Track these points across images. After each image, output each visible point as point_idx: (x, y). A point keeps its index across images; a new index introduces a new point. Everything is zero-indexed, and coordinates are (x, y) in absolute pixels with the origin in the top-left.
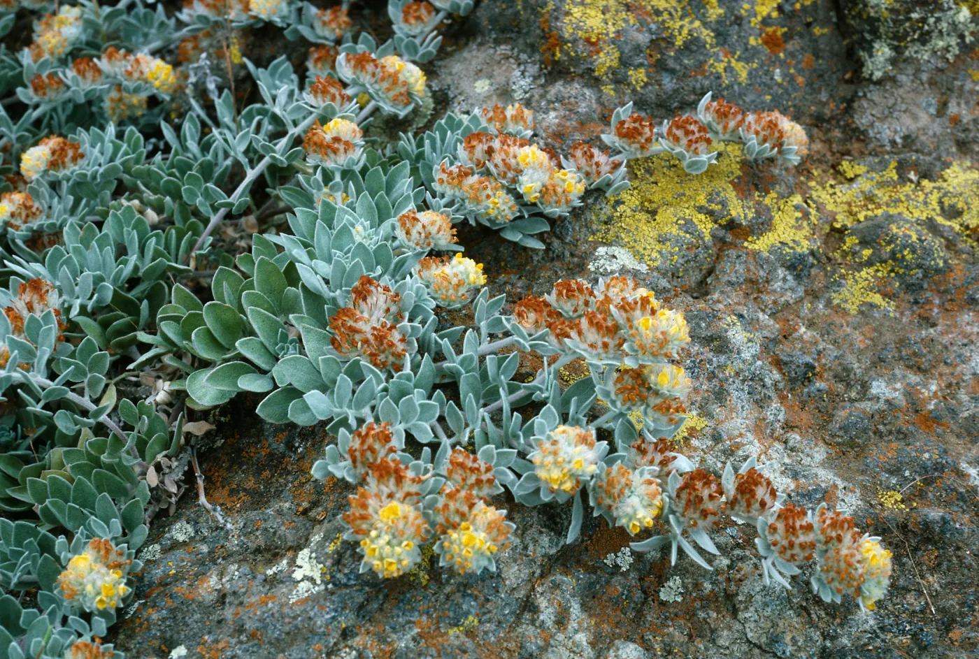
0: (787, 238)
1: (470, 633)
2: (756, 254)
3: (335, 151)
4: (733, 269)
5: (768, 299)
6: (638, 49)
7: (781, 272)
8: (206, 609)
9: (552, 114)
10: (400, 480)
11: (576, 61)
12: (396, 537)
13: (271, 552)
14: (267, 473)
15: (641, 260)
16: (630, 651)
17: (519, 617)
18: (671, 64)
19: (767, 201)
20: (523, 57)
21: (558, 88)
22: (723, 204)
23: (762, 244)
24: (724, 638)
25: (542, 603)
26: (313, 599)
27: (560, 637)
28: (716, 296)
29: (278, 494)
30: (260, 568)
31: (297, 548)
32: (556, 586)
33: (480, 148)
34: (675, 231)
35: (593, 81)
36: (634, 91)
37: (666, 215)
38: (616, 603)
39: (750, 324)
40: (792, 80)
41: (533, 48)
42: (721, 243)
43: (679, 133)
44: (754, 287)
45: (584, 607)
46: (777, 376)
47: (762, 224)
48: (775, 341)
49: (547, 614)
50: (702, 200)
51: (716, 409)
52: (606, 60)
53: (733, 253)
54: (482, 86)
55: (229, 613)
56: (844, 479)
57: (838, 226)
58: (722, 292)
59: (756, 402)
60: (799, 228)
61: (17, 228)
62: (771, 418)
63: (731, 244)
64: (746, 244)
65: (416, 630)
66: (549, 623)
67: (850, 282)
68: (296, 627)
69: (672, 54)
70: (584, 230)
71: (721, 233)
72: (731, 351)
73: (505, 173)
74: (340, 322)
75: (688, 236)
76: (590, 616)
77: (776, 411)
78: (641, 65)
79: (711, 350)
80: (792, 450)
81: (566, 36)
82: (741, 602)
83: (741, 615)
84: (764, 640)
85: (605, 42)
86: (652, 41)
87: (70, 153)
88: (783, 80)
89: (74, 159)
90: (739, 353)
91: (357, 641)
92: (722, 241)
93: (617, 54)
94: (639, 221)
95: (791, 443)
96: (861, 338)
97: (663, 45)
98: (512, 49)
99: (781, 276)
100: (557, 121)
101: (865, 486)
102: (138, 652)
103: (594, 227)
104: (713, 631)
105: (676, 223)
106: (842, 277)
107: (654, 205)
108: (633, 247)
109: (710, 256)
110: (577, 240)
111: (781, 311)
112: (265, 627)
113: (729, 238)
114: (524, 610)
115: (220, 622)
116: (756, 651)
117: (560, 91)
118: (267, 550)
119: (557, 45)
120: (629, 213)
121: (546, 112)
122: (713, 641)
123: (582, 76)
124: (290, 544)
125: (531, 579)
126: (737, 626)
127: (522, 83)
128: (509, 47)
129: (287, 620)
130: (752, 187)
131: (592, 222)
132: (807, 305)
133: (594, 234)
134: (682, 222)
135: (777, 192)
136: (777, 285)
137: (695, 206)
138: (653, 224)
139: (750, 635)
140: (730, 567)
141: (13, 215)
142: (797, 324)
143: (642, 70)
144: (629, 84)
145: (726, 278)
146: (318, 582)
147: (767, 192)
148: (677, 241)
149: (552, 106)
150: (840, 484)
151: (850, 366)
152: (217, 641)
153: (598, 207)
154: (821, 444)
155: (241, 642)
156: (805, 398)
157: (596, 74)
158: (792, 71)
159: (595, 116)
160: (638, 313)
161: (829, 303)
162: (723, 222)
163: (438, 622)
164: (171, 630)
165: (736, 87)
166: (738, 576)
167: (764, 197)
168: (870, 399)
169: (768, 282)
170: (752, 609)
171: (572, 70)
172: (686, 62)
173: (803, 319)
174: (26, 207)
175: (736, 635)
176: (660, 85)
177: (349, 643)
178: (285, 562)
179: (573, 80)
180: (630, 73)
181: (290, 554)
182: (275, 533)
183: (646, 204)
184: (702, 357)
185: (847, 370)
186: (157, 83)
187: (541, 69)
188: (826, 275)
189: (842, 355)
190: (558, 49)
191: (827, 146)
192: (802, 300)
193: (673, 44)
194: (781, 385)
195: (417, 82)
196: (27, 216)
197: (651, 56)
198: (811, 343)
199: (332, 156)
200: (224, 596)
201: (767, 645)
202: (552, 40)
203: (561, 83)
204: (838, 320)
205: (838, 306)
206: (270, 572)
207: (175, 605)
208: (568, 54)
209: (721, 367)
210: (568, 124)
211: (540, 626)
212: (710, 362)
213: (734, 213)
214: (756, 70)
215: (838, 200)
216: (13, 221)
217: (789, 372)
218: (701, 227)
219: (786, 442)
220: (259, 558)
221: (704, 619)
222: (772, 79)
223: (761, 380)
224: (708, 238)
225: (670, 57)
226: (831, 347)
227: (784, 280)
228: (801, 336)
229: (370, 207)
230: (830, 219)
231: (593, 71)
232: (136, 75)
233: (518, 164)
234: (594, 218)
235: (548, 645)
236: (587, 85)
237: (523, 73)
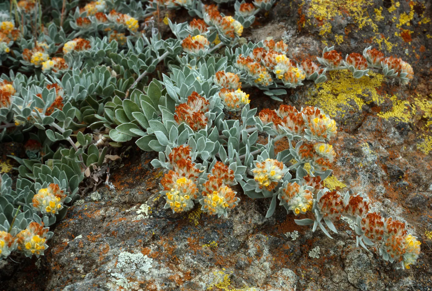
0: (398, 115)
1: (212, 248)
2: (382, 120)
3: (195, 47)
4: (370, 124)
5: (386, 141)
6: (341, 26)
7: (393, 129)
8: (95, 222)
9: (297, 49)
10: (189, 168)
11: (311, 27)
12: (183, 191)
13: (130, 204)
14: (138, 177)
16: (288, 272)
17: (238, 250)
18: (355, 35)
19: (392, 99)
20: (289, 27)
22: (370, 94)
23: (386, 116)
24: (337, 278)
25: (251, 245)
26: (142, 221)
27: (257, 262)
28: (360, 135)
29: (140, 184)
30: (124, 209)
31: (143, 202)
32: (259, 238)
33: (260, 54)
34: (345, 103)
35: (319, 38)
36: (337, 45)
37: (342, 96)
38: (287, 252)
40: (414, 55)
41: (294, 23)
42: (366, 113)
43: (352, 59)
44: (379, 134)
45: (270, 251)
46: (384, 173)
47: (387, 107)
48: (386, 159)
49: (252, 251)
50: (360, 92)
51: (351, 181)
52: (325, 28)
53: (371, 117)
55: (105, 225)
56: (408, 222)
57: (425, 117)
58: (363, 134)
59: (372, 183)
60: (406, 113)
61: (56, 71)
62: (378, 191)
63: (371, 113)
64: (378, 114)
65: (187, 242)
66: (252, 255)
67: (427, 140)
68: (132, 231)
69: (357, 31)
70: (303, 99)
71: (367, 108)
72: (362, 156)
73: (269, 64)
74: (179, 109)
75: (351, 106)
76: (273, 256)
77: (380, 188)
78: (341, 34)
79: (353, 155)
80: (386, 206)
81: (309, 16)
82: (347, 263)
83: (346, 269)
84: (356, 282)
85: (326, 21)
86: (348, 24)
87: (85, 44)
88: (409, 54)
89: (86, 47)
90: (366, 158)
91: (160, 242)
92: (367, 111)
93: (331, 27)
94: (329, 97)
95: (386, 203)
96: (428, 165)
97: (353, 27)
98: (285, 24)
99: (393, 131)
100: (299, 52)
101: (419, 227)
102: (61, 236)
103: (308, 98)
104: (332, 275)
105: (346, 100)
106: (423, 137)
107: (337, 92)
108: (325, 108)
109: (361, 117)
110: (300, 103)
111: (392, 147)
112: (118, 230)
113: (371, 110)
114: (242, 247)
115: (100, 227)
116: (352, 287)
117: (302, 40)
118: (129, 203)
119: (304, 20)
120: (325, 93)
121: (295, 47)
122: (331, 279)
123: (313, 35)
124: (139, 201)
125: (247, 233)
126: (344, 274)
127: (287, 37)
128: (284, 23)
129: (128, 227)
130: (385, 92)
131: (307, 95)
132: (404, 147)
133: (307, 101)
134: (349, 100)
135: (397, 96)
136: (391, 135)
137: (356, 94)
138: (336, 99)
139: (349, 279)
140: (344, 246)
141: (55, 66)
142: (398, 155)
143: (342, 36)
144: (335, 41)
145: (366, 127)
146: (147, 214)
147: (392, 95)
148: (345, 108)
149: (297, 45)
150: (407, 224)
151: (421, 176)
152: (96, 234)
153: (311, 89)
154: (400, 206)
155: (107, 236)
156: (397, 187)
157: (320, 34)
158: (414, 51)
159: (317, 53)
160: (314, 116)
161: (415, 148)
162: (369, 103)
163: (198, 241)
164: (78, 229)
165: (385, 52)
166: (347, 250)
167: (390, 97)
168: (428, 192)
169: (386, 133)
170: (352, 266)
171: (309, 31)
172: (363, 35)
173: (401, 153)
174: (61, 63)
175: (343, 278)
176: (349, 44)
177: (155, 242)
178: (135, 207)
179: (309, 36)
180: (336, 36)
181: (138, 205)
182: (133, 196)
183: (334, 91)
184: (348, 157)
185: (420, 178)
186: (130, 26)
187: (296, 32)
188: (415, 136)
189: (418, 171)
190: (304, 22)
191: (427, 86)
192: (402, 144)
193: (358, 27)
194: (385, 178)
195: (239, 29)
196: (61, 67)
197: (347, 31)
198: (404, 164)
199: (193, 49)
200: (105, 218)
201: (357, 284)
202: (302, 18)
203: (303, 37)
204: (418, 156)
205: (419, 150)
206: (127, 211)
207: (82, 218)
208: (308, 24)
209: (356, 163)
210: (304, 54)
211: (248, 255)
212: (352, 160)
213: (374, 99)
214: (396, 47)
215: (427, 106)
216: (55, 69)
217: (390, 173)
218: (358, 103)
219: (383, 202)
220: (125, 206)
221: (329, 268)
222: (404, 53)
223: (376, 173)
224: (360, 109)
225: (356, 32)
226: (413, 167)
227: (394, 133)
228: (399, 160)
229: (206, 70)
230: (421, 113)
231: (319, 33)
232: (121, 21)
233: (275, 61)
234: (309, 94)
235: (250, 264)
236: (315, 39)
237: (288, 33)
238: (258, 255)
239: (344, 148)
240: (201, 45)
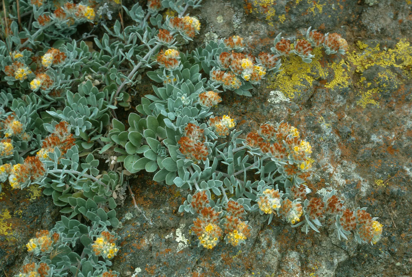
0: (340, 81)
1: (240, 256)
2: (329, 90)
3: (171, 64)
4: (321, 97)
5: (334, 106)
6: (282, 7)
7: (338, 96)
8: (146, 253)
9: (250, 37)
11: (259, 15)
13: (166, 229)
14: (157, 192)
15: (287, 97)
16: (294, 255)
17: (254, 245)
18: (295, 11)
19: (332, 66)
20: (236, 8)
21: (251, 25)
22: (317, 72)
23: (330, 86)
24: (324, 244)
25: (262, 240)
26: (184, 251)
27: (269, 251)
28: (315, 108)
29: (163, 202)
30: (163, 235)
31: (176, 228)
32: (267, 233)
33: (226, 59)
34: (299, 84)
35: (265, 21)
36: (281, 24)
37: (295, 77)
38: (287, 235)
39: (327, 118)
40: (339, 7)
41: (240, 6)
42: (316, 87)
43: (301, 48)
44: (329, 103)
45: (276, 239)
46: (338, 137)
47: (331, 76)
48: (336, 123)
49: (264, 243)
50: (309, 70)
51: (317, 155)
53: (320, 90)
54: (220, 20)
55: (154, 254)
56: (363, 177)
57: (358, 71)
58: (317, 106)
59: (331, 149)
60: (344, 76)
61: (45, 89)
62: (336, 155)
63: (320, 86)
64: (325, 86)
65: (222, 258)
66: (265, 246)
67: (363, 96)
68: (180, 262)
69: (295, 7)
70: (265, 84)
71: (316, 83)
72: (322, 133)
73: (237, 71)
74: (183, 143)
75: (304, 85)
76: (278, 242)
77: (338, 152)
78: (283, 13)
79: (315, 132)
80: (344, 166)
81: (255, 5)
82: (330, 231)
83: (330, 236)
84: (338, 243)
85: (270, 7)
86: (287, 3)
87: (61, 57)
88: (335, 8)
89: (63, 59)
90: (325, 133)
91: (201, 264)
92: (317, 86)
93: (274, 11)
94: (286, 80)
95: (344, 164)
96: (367, 118)
97: (291, 4)
98: (231, 4)
99: (338, 97)
100: (252, 40)
101: (370, 179)
102: (123, 269)
103: (269, 83)
104: (320, 241)
105: (300, 81)
106: (360, 94)
107: (291, 73)
108: (284, 91)
109: (312, 91)
110: (262, 88)
111: (338, 110)
112: (169, 261)
113: (319, 84)
114: (256, 242)
115: (151, 258)
116: (335, 247)
117: (253, 27)
118: (164, 228)
119: (250, 8)
120: (282, 77)
121: (248, 36)
122: (320, 245)
123: (261, 20)
124: (172, 226)
125: (258, 233)
126: (329, 239)
127: (237, 21)
128: (230, 3)
129: (177, 259)
130: (327, 61)
131: (268, 81)
132: (347, 106)
133: (269, 86)
134: (302, 80)
135: (336, 63)
136: (337, 101)
137: (306, 73)
138: (291, 81)
139: (333, 242)
140: (326, 219)
141: (42, 84)
142: (344, 114)
143: (284, 15)
144: (279, 22)
145: (318, 100)
146: (186, 244)
147: (332, 63)
148: (300, 88)
149: (250, 34)
150: (362, 179)
151: (363, 129)
152: (152, 266)
153: (270, 76)
154: (354, 163)
155: (160, 266)
156: (348, 143)
157: (267, 19)
158: (339, 4)
159: (266, 35)
160: (293, 144)
161: (355, 105)
162: (317, 79)
163: (229, 254)
164: (134, 261)
165: (318, 16)
166: (329, 223)
167: (331, 65)
168: (371, 143)
169: (333, 100)
170: (334, 233)
171: (257, 18)
172: (300, 10)
173: (346, 112)
174: (48, 81)
175: (328, 242)
176: (290, 20)
177: (199, 265)
178: (172, 234)
179: (257, 22)
180: (279, 17)
181: (173, 230)
182: (166, 222)
183: (288, 73)
184: (312, 135)
185: (362, 131)
186: (88, 17)
187: (244, 15)
188: (354, 93)
189: (361, 126)
190: (251, 9)
191: (352, 33)
192: (345, 104)
193: (295, 3)
194: (339, 141)
195: (197, 26)
196: (48, 84)
197: (287, 9)
198: (349, 121)
199: (170, 66)
200: (151, 247)
201: (339, 245)
202: (249, 6)
203: (253, 23)
204: (359, 111)
205: (359, 105)
206: (167, 238)
207: (134, 252)
208: (255, 12)
209: (319, 138)
210: (257, 40)
211: (262, 248)
212: (315, 137)
213: (321, 75)
214: (325, 6)
215: (358, 60)
216: (43, 87)
217: (342, 136)
218: (309, 81)
219: (342, 164)
220: (161, 231)
221: (317, 237)
222: (331, 8)
223: (332, 140)
224: (311, 85)
225: (294, 8)
226: (357, 122)
227: (340, 98)
228: (346, 119)
229: (186, 87)
230: (355, 68)
231: (266, 18)
232: (80, 15)
233: (242, 67)
234: (268, 80)
235: (265, 254)
236: (263, 23)
237: (237, 16)
238: (269, 245)
239: (307, 128)
240: (174, 59)
